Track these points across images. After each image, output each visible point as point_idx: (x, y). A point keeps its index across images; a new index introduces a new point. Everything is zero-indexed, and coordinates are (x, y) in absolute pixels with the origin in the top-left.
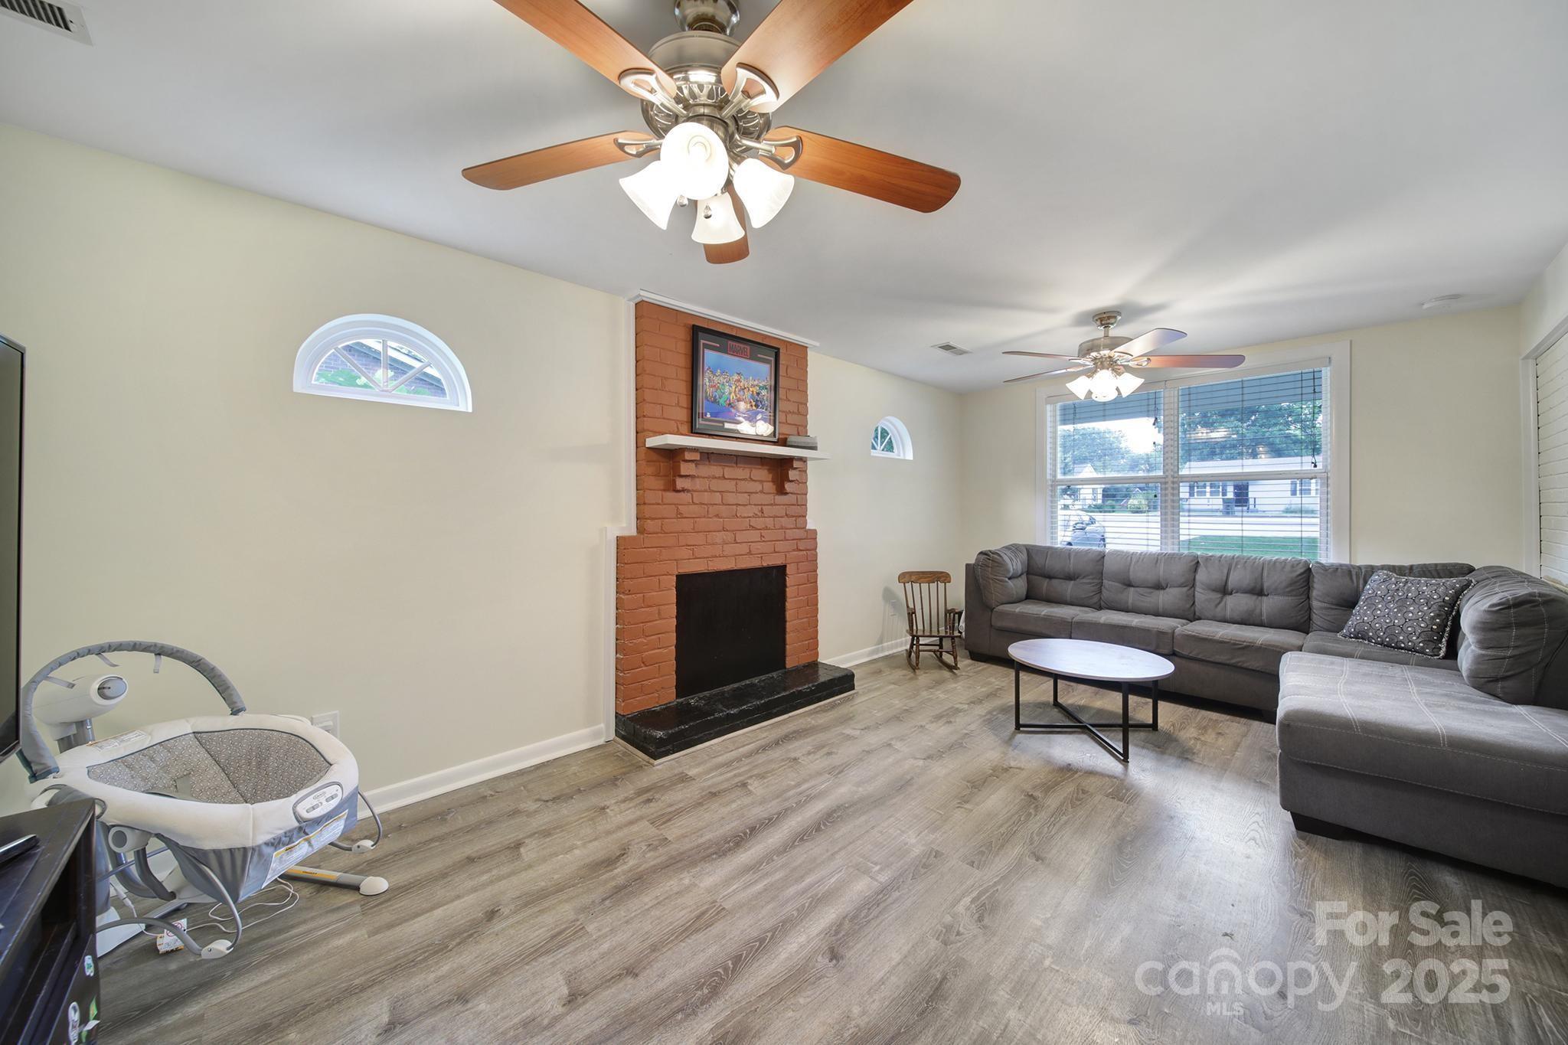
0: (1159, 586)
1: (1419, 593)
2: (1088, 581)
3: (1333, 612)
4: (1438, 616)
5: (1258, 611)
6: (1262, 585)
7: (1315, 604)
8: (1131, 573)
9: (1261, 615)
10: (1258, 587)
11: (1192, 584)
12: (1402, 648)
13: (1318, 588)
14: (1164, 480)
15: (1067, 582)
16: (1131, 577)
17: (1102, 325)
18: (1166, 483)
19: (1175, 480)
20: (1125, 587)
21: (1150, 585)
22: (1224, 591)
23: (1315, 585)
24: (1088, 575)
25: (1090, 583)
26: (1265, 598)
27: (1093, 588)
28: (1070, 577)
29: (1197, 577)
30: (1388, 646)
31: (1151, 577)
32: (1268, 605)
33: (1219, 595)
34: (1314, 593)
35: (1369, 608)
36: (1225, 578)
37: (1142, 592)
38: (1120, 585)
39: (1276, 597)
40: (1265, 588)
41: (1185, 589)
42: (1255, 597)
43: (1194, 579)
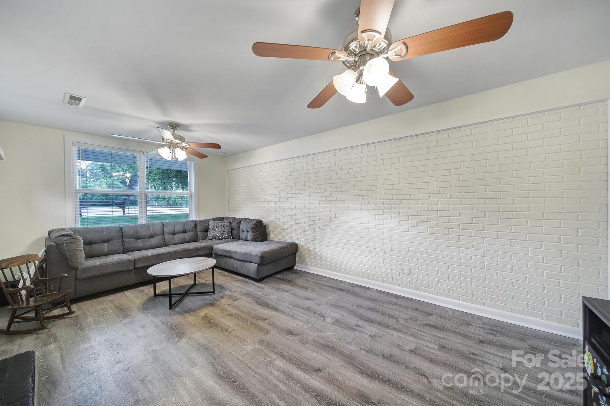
0: (151, 237)
1: (224, 225)
2: (116, 241)
3: (203, 234)
4: (229, 229)
5: (186, 238)
6: (185, 229)
7: (198, 232)
8: (139, 234)
9: (186, 239)
10: (185, 230)
11: (163, 233)
12: (224, 239)
13: (199, 228)
14: (140, 193)
15: (103, 244)
16: (139, 235)
17: (173, 129)
18: (141, 194)
19: (145, 193)
20: (136, 240)
21: (148, 237)
22: (174, 234)
23: (198, 227)
24: (116, 239)
25: (118, 242)
26: (186, 234)
27: (120, 244)
28: (106, 241)
29: (164, 230)
30: (221, 239)
31: (148, 233)
32: (187, 236)
33: (173, 236)
34: (198, 229)
35: (222, 230)
36: (174, 229)
37: (145, 241)
38: (134, 240)
39: (189, 233)
40: (186, 230)
41: (161, 236)
42: (183, 234)
43: (164, 231)
